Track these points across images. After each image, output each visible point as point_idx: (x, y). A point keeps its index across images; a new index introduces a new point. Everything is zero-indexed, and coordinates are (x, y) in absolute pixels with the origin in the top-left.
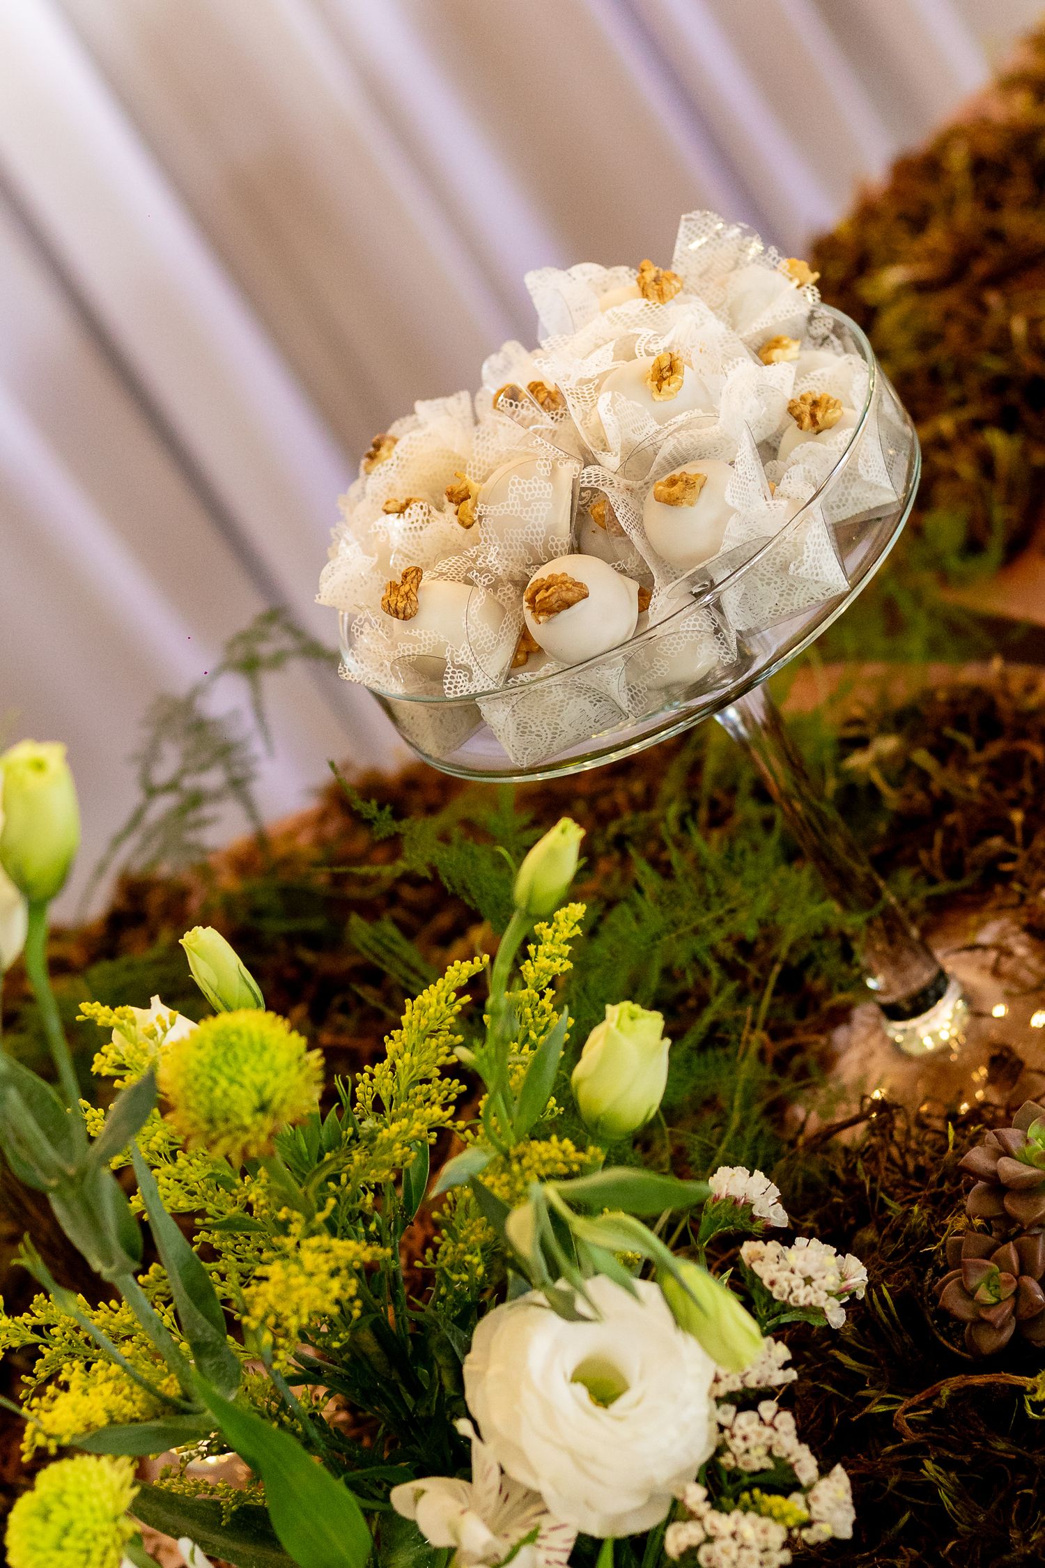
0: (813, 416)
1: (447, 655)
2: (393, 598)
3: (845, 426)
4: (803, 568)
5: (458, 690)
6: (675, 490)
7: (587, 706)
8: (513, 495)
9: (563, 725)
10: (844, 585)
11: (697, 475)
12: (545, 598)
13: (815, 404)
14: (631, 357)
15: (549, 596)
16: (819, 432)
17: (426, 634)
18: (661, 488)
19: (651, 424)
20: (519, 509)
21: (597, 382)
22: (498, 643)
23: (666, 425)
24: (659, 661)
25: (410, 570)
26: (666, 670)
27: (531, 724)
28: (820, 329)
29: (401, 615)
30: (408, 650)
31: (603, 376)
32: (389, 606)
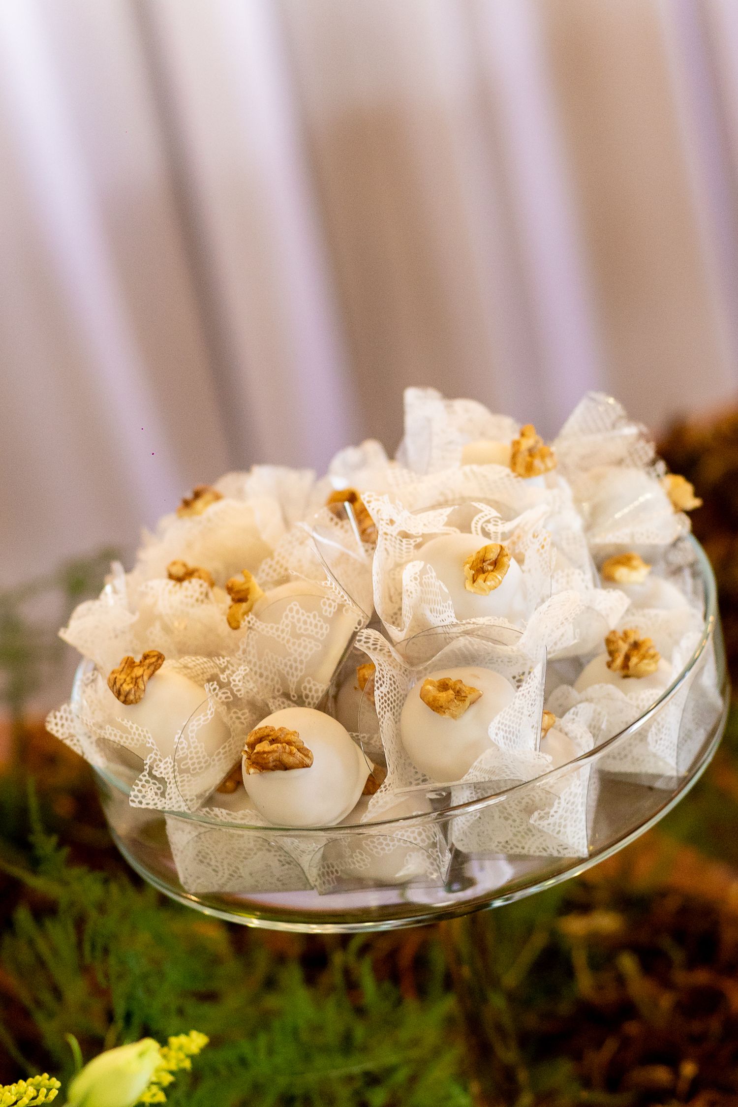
0: (627, 658)
1: (148, 761)
2: (123, 676)
3: (653, 684)
4: (546, 822)
5: (144, 802)
6: (443, 696)
7: (275, 864)
8: (286, 622)
9: (244, 872)
10: (584, 852)
11: (472, 689)
12: (264, 752)
13: (636, 645)
14: (465, 527)
15: (269, 752)
16: (626, 676)
17: (137, 729)
18: (430, 687)
19: (449, 614)
20: (287, 637)
21: (419, 540)
22: (207, 767)
23: (464, 622)
24: (362, 855)
25: (152, 654)
26: (366, 865)
27: (212, 856)
28: (677, 558)
29: (122, 698)
30: (115, 735)
31: (426, 537)
32: (115, 683)
